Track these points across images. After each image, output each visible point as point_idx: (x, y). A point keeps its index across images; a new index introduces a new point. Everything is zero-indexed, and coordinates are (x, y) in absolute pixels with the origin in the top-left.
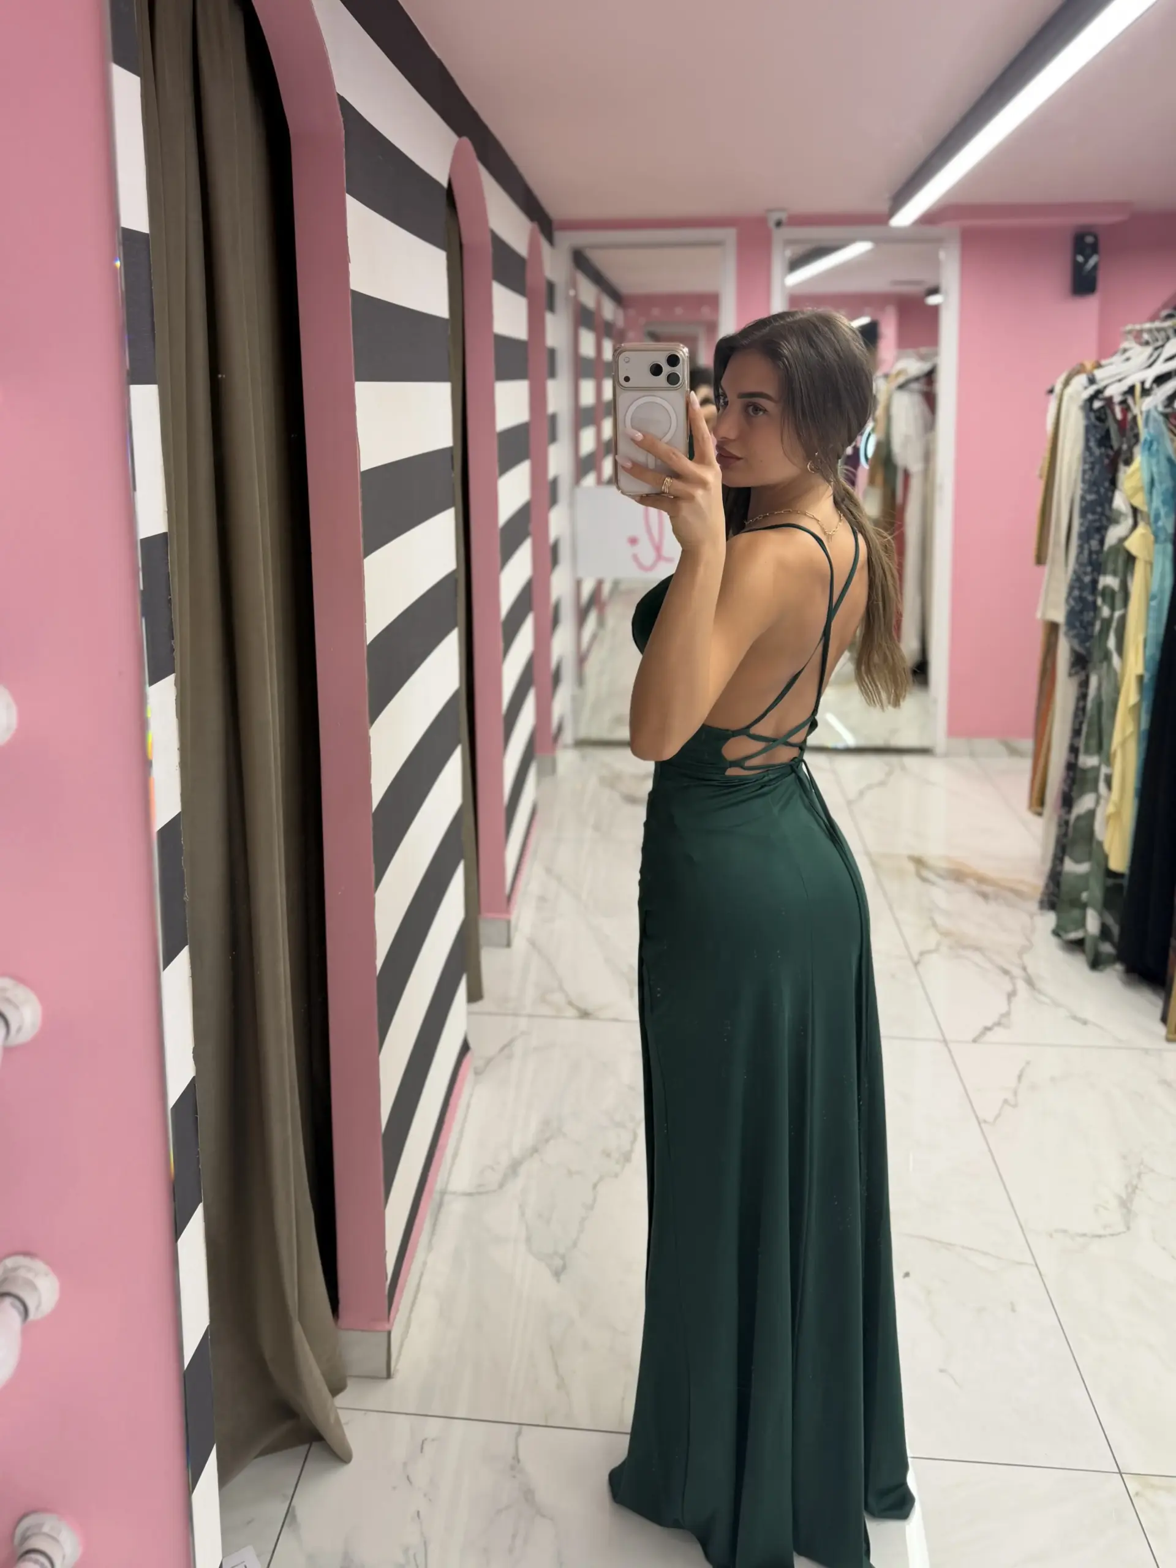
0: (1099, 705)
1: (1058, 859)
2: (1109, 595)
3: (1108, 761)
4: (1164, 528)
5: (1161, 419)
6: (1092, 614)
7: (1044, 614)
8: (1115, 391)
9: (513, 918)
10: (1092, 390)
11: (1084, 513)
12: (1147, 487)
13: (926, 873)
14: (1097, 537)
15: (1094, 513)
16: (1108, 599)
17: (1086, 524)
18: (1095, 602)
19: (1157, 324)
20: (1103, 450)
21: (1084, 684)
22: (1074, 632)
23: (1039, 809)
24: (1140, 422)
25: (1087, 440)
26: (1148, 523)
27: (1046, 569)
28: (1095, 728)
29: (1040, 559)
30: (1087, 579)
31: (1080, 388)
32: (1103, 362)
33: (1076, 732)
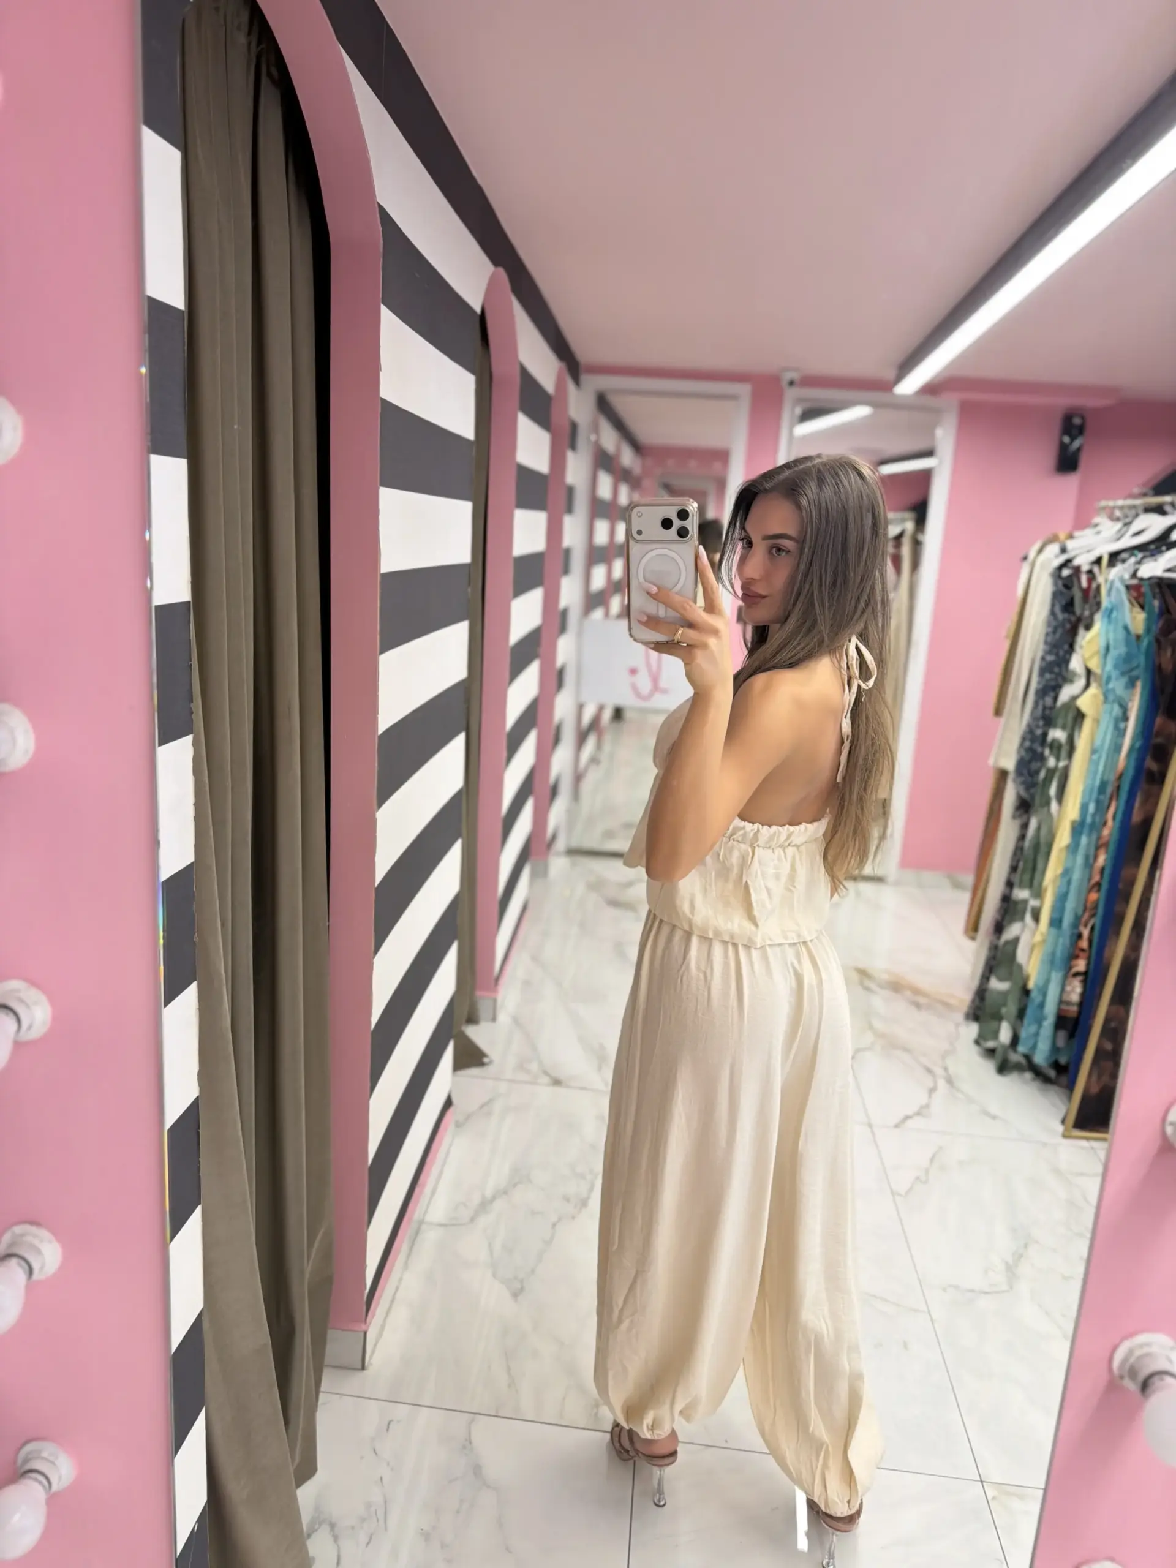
0: (1036, 846)
1: (985, 978)
2: (1056, 747)
3: (1039, 894)
4: (1113, 690)
5: (1123, 589)
6: (1039, 764)
7: (996, 761)
8: (1083, 561)
9: (500, 998)
10: (1062, 558)
11: (1042, 672)
12: (1103, 651)
13: (867, 983)
14: (1052, 694)
15: (1051, 672)
16: (1055, 751)
17: (1044, 682)
18: (1042, 754)
19: (1130, 502)
20: (1066, 615)
21: (1025, 826)
22: (1023, 779)
23: (972, 934)
24: (1104, 591)
25: (1053, 605)
26: (1100, 685)
27: (1002, 720)
28: (1030, 865)
29: (998, 712)
30: (1039, 732)
31: (1052, 556)
32: (1076, 534)
33: (1014, 869)
